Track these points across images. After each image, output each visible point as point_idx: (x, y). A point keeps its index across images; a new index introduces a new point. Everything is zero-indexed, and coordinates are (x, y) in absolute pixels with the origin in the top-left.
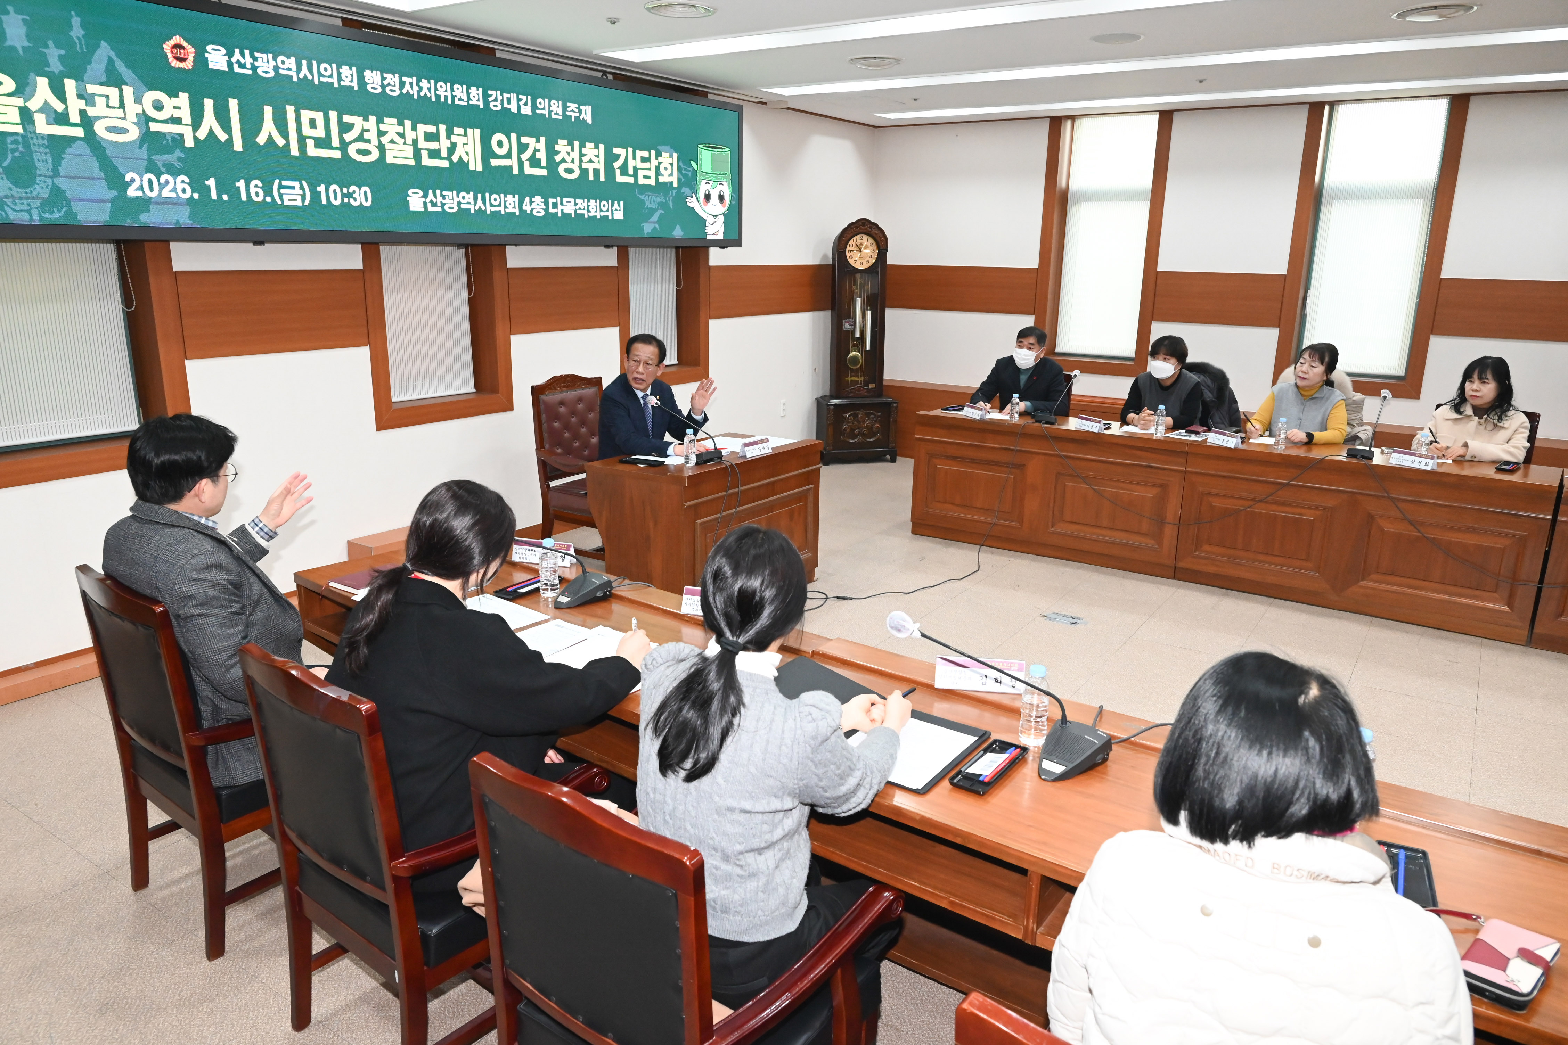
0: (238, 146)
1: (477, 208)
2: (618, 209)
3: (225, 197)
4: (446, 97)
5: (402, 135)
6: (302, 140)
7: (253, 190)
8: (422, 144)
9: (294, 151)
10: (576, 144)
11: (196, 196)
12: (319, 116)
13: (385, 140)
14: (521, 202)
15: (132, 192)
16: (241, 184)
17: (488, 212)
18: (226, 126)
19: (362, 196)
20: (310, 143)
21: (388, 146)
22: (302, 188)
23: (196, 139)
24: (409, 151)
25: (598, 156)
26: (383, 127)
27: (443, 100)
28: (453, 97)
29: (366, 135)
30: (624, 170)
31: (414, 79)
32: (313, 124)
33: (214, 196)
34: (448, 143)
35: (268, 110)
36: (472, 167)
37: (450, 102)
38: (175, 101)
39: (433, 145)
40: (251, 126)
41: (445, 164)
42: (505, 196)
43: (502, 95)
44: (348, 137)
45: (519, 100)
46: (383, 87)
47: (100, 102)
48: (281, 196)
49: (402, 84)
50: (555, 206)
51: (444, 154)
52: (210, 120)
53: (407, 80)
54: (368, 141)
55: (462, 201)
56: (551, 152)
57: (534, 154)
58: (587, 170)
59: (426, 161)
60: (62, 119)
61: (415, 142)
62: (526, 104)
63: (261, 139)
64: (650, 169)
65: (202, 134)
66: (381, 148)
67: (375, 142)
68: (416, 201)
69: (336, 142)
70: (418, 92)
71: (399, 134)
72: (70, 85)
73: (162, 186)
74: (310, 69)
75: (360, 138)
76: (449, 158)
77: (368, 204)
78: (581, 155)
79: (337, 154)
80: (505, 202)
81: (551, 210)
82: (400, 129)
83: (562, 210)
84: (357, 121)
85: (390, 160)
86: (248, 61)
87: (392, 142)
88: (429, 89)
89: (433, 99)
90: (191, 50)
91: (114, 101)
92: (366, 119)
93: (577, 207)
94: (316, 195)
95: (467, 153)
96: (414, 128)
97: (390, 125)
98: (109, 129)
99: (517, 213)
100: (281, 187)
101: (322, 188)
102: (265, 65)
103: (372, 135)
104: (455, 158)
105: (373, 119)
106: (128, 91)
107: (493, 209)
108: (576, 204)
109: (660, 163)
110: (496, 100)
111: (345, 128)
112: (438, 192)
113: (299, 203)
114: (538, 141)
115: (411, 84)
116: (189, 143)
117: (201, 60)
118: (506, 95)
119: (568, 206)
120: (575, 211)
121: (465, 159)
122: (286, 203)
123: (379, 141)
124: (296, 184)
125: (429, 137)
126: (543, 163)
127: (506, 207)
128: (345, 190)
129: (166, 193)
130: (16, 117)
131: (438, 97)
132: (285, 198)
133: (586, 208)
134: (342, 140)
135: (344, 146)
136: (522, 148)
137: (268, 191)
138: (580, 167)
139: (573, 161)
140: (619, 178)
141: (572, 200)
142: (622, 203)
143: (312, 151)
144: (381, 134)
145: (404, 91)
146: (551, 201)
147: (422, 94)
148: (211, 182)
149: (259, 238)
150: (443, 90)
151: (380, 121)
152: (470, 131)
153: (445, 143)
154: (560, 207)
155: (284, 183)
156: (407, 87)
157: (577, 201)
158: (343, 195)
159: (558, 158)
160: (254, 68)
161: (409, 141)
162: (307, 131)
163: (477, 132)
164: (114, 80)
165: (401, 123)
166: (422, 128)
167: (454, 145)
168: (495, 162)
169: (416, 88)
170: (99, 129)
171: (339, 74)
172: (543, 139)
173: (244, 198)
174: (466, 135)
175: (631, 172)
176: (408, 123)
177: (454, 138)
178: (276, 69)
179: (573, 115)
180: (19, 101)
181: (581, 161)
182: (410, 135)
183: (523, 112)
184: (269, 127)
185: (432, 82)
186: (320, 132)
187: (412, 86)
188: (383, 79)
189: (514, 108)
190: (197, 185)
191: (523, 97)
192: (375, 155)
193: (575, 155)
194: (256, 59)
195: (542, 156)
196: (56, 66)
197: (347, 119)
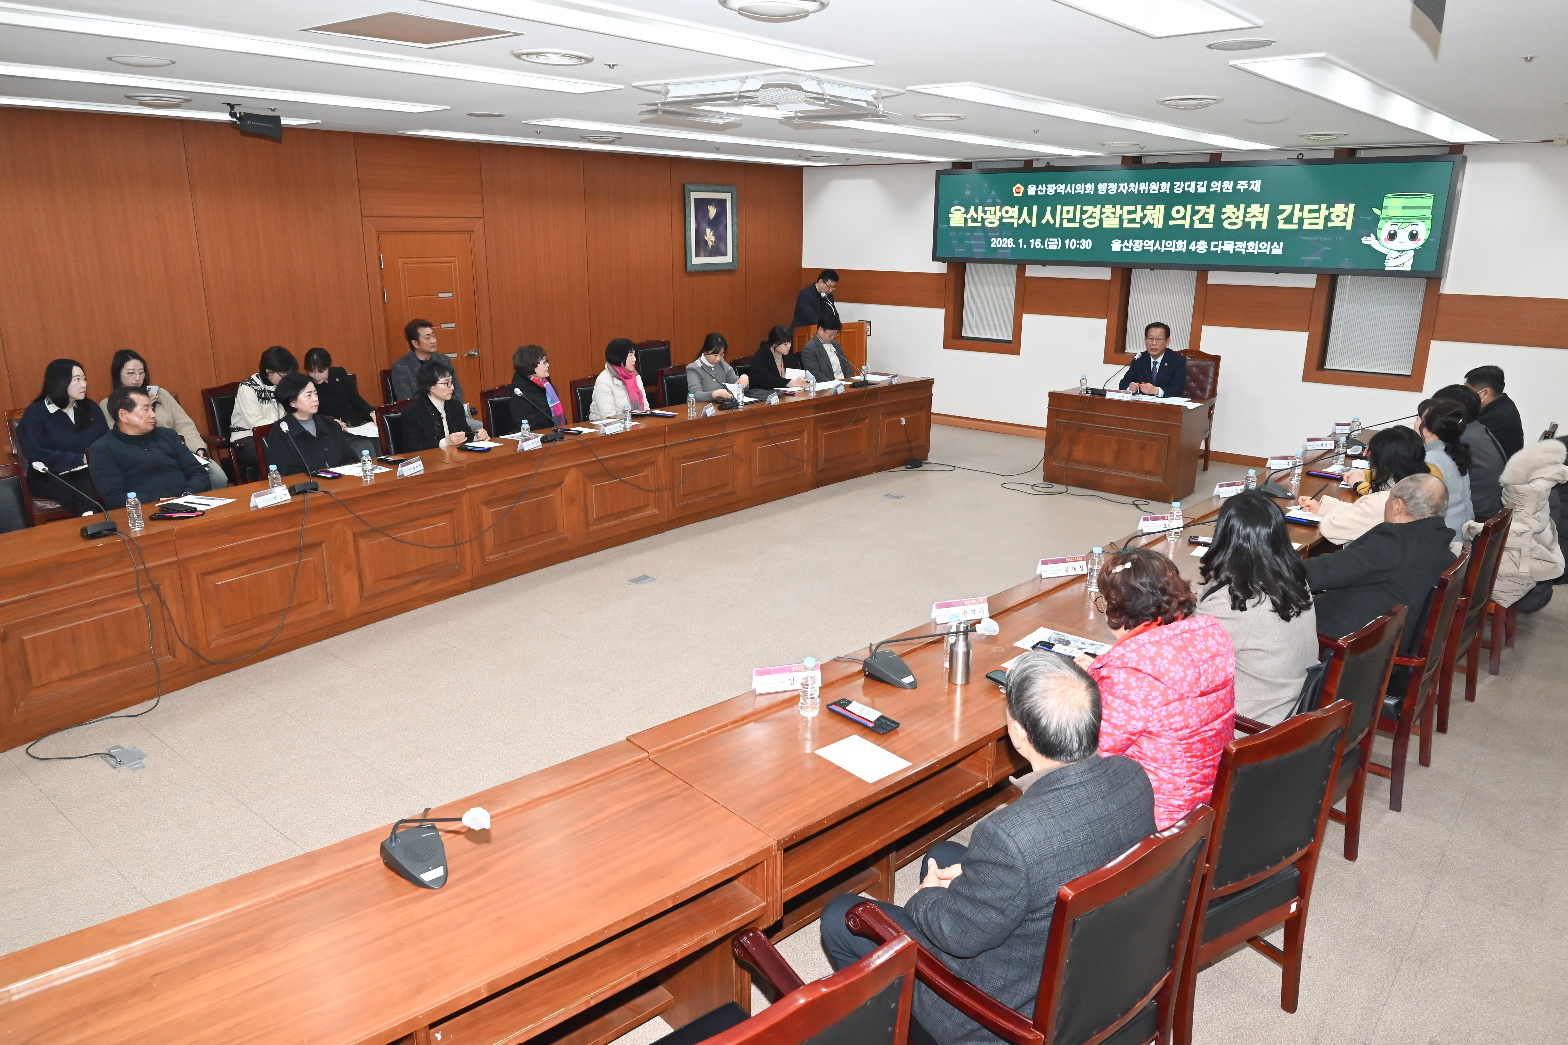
0: (1034, 225)
1: (1155, 249)
2: (1277, 247)
3: (1025, 246)
4: (1144, 190)
5: (1114, 213)
6: (1062, 220)
7: (1037, 243)
8: (1125, 216)
9: (1057, 225)
10: (1242, 206)
11: (1014, 246)
12: (1071, 209)
13: (1103, 216)
14: (1188, 245)
15: (993, 245)
16: (1032, 241)
17: (1162, 251)
18: (1030, 217)
19: (1086, 244)
20: (1065, 221)
21: (1105, 219)
22: (1058, 241)
23: (1018, 223)
24: (1117, 220)
25: (1262, 213)
26: (1103, 210)
27: (1142, 192)
28: (1149, 190)
29: (1094, 215)
30: (1289, 220)
31: (1126, 184)
32: (1068, 212)
33: (1021, 246)
34: (1142, 215)
35: (1049, 209)
36: (1155, 226)
37: (1146, 192)
38: (1013, 209)
39: (1132, 216)
40: (1041, 215)
41: (1138, 226)
42: (1177, 241)
43: (1184, 184)
44: (1084, 217)
45: (1197, 185)
46: (1107, 190)
47: (988, 213)
48: (1048, 245)
49: (1118, 187)
50: (1216, 246)
51: (1138, 220)
52: (1025, 215)
53: (1121, 185)
54: (1095, 218)
55: (1145, 245)
56: (1218, 213)
57: (1204, 215)
58: (1250, 223)
59: (1126, 225)
60: (974, 220)
61: (1121, 216)
62: (1203, 186)
63: (1044, 222)
64: (1318, 218)
65: (1021, 222)
66: (1101, 220)
67: (1098, 218)
68: (1116, 246)
69: (1078, 220)
70: (1127, 190)
71: (1112, 213)
72: (980, 208)
73: (1003, 243)
74: (1071, 188)
75: (1091, 217)
76: (1141, 223)
77: (1088, 248)
78: (1246, 212)
79: (1077, 225)
80: (1176, 245)
81: (1212, 249)
82: (1113, 210)
83: (1222, 249)
84: (1090, 209)
85: (1105, 225)
86: (1045, 188)
87: (1108, 217)
88: (1134, 188)
89: (1136, 192)
90: (1022, 188)
91: (993, 212)
92: (1095, 207)
93: (1236, 247)
94: (1064, 244)
95: (1153, 219)
96: (1122, 209)
97: (1108, 209)
98: (990, 223)
99: (1184, 251)
100: (1049, 241)
101: (1067, 241)
102: (1051, 189)
103: (1097, 215)
104: (1145, 222)
105: (1099, 207)
106: (998, 207)
107: (1166, 249)
108: (1235, 245)
109: (1330, 213)
110: (1179, 187)
111: (1083, 212)
112: (1131, 241)
113: (1055, 248)
114: (1208, 207)
115: (1124, 187)
116: (1015, 225)
117: (1026, 191)
118: (1187, 184)
119: (1229, 246)
120: (1234, 249)
121: (1151, 222)
122: (1050, 248)
123: (1100, 217)
124: (1056, 240)
125: (1129, 212)
126: (1211, 220)
127: (1176, 248)
128: (1078, 242)
129: (1004, 246)
130: (963, 221)
131: (1139, 191)
132: (1050, 246)
133: (1245, 247)
134: (1081, 218)
135: (1082, 220)
136: (1194, 212)
137: (1043, 243)
138: (1244, 221)
139: (1237, 218)
140: (1281, 225)
141: (1232, 243)
142: (1282, 243)
143: (1066, 224)
144: (1102, 213)
145: (1119, 191)
146: (1213, 243)
147: (1130, 191)
148: (1021, 241)
149: (1044, 263)
150: (1143, 187)
151: (1103, 207)
152: (1157, 207)
153: (1139, 214)
154: (1220, 247)
155: (1051, 240)
156: (1121, 188)
157: (1237, 243)
158: (1077, 244)
159: (1223, 217)
160: (1046, 191)
161: (1118, 215)
162: (1065, 216)
163: (1163, 206)
164: (994, 204)
165: (1114, 207)
166: (1126, 208)
167: (1145, 215)
168: (1171, 223)
169: (1126, 188)
170: (987, 223)
171: (1085, 188)
172: (1213, 206)
173: (1032, 246)
174: (1154, 209)
175: (1295, 220)
176: (1118, 207)
177: (1146, 212)
178: (1056, 190)
179: (1242, 188)
180: (965, 216)
181: (1245, 217)
182: (1119, 212)
183: (1199, 191)
184: (1048, 216)
185: (1137, 183)
186: (1071, 216)
187: (1124, 188)
188: (1108, 186)
189: (1192, 190)
190: (1016, 242)
191: (1201, 183)
192: (1097, 224)
193: (1241, 213)
194: (1047, 187)
195: (1211, 217)
196: (977, 201)
197: (1085, 208)
